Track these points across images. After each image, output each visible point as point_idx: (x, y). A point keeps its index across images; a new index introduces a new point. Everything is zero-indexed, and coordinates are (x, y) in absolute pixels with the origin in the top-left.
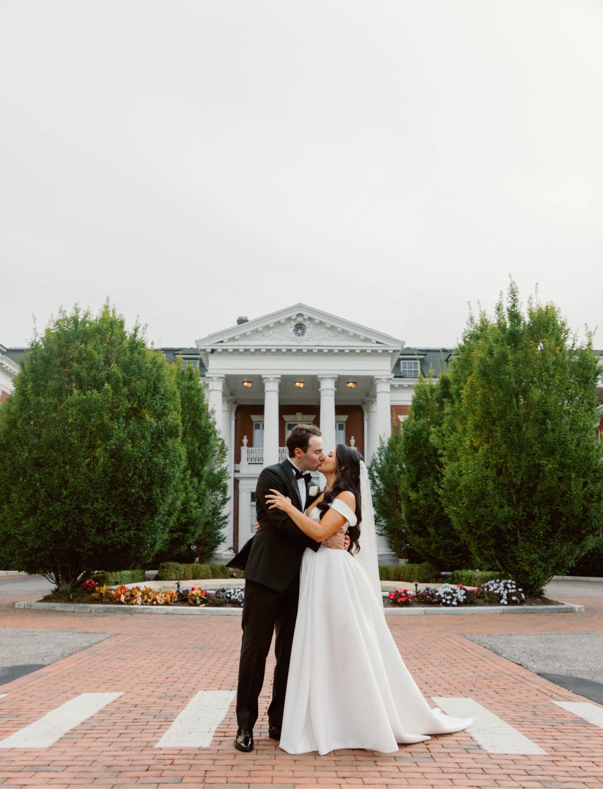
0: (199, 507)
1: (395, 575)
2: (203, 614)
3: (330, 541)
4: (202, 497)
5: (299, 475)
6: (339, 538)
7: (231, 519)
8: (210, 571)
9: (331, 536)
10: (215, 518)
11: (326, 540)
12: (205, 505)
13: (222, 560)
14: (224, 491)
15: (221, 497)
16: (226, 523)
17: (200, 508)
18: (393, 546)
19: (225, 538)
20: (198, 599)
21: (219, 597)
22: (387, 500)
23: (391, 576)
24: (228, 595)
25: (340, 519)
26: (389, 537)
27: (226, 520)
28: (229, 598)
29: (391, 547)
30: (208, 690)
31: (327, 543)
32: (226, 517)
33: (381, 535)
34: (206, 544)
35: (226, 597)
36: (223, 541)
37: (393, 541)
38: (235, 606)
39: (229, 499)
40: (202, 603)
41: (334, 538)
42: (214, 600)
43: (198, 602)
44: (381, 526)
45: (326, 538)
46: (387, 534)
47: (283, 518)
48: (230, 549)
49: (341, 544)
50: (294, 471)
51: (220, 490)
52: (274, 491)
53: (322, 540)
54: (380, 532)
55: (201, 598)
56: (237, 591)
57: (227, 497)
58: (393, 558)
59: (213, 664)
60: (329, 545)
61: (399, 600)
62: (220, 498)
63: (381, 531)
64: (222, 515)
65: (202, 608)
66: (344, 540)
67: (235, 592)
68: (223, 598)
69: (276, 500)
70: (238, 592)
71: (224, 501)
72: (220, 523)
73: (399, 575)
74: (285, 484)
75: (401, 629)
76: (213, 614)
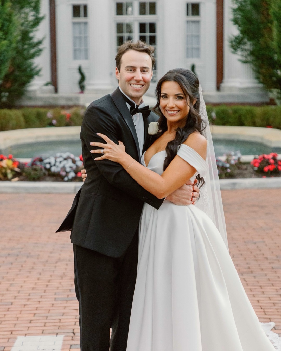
0: (4, 37)
1: (263, 120)
2: (17, 191)
3: (174, 197)
4: (7, 24)
5: (135, 110)
6: (185, 192)
7: (46, 45)
8: (22, 119)
9: (176, 191)
10: (25, 44)
11: (170, 195)
12: (11, 34)
13: (36, 99)
14: (36, 8)
15: (34, 16)
16: (40, 50)
17: (5, 39)
18: (261, 76)
19: (40, 70)
20: (9, 171)
21: (35, 170)
22: (254, 15)
23: (258, 120)
24: (48, 166)
25: (188, 169)
26: (255, 65)
27: (41, 47)
28: (49, 170)
29: (258, 78)
30: (29, 334)
31: (171, 199)
32: (40, 43)
33: (245, 62)
34: (15, 80)
35: (46, 169)
36: (37, 73)
37: (261, 71)
38: (57, 180)
39: (43, 18)
40: (14, 176)
41: (179, 192)
42: (30, 174)
43: (10, 176)
44: (246, 50)
45: (170, 193)
46: (253, 60)
47: (115, 171)
48: (47, 84)
49: (188, 199)
50: (128, 104)
51: (31, 6)
52: (103, 136)
53: (165, 196)
54: (244, 59)
55: (12, 170)
56: (58, 160)
57: (41, 15)
58: (261, 92)
59: (33, 285)
60: (173, 201)
61: (266, 169)
62: (31, 18)
63: (246, 57)
64: (35, 40)
65: (16, 183)
66: (191, 194)
67: (56, 162)
68: (41, 170)
69: (105, 150)
70: (60, 162)
71: (37, 21)
72: (32, 51)
73: (268, 119)
74: (117, 125)
75: (267, 214)
76: (28, 191)
